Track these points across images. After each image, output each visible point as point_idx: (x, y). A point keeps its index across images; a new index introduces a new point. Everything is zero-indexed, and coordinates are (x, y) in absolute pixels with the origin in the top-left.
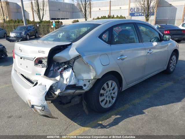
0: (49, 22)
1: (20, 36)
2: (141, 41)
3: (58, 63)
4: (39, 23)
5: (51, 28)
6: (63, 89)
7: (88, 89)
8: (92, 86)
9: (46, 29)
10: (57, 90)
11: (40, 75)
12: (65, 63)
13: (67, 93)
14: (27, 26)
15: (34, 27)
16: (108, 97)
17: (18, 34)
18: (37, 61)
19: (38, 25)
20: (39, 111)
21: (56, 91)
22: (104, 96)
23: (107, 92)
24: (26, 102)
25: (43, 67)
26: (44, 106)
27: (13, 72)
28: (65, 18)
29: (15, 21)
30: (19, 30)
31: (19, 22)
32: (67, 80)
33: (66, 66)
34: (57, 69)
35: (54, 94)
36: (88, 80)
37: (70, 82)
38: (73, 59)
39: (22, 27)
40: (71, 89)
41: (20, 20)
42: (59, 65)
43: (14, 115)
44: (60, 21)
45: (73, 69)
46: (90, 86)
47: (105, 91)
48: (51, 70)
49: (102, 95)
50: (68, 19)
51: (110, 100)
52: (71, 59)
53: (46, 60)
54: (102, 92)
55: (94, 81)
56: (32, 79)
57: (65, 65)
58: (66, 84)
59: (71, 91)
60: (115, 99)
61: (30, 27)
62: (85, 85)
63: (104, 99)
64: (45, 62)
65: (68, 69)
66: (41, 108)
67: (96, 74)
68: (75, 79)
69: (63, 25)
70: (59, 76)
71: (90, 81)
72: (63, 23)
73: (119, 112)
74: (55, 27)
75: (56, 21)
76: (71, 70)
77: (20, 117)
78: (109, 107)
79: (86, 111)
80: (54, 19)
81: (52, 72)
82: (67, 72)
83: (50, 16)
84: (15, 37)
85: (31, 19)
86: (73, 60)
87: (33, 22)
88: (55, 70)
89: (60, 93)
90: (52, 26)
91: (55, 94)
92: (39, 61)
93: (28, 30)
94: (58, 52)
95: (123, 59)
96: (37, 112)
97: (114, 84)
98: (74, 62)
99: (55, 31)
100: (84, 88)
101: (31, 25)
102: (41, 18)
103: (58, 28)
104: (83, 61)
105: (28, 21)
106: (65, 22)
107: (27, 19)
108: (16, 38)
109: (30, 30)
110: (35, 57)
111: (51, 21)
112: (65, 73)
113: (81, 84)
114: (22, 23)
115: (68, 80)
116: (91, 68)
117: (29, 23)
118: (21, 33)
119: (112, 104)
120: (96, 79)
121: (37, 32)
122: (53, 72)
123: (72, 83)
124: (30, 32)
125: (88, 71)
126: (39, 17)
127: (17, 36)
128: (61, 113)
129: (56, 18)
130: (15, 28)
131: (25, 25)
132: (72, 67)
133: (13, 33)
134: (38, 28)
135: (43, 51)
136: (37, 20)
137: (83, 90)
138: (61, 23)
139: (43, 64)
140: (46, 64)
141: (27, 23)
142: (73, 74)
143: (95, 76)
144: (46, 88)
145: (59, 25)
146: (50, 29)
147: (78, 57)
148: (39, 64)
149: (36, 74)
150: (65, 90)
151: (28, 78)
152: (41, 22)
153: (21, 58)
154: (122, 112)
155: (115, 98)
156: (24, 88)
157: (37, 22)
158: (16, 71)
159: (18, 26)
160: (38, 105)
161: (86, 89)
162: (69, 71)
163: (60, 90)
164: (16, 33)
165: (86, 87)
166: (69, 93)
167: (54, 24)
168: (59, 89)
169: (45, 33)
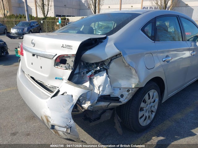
0: (54, 19)
1: (22, 33)
2: (184, 40)
3: (87, 63)
4: (43, 19)
5: (57, 25)
6: (95, 101)
7: (126, 100)
8: (131, 97)
9: (50, 26)
10: (85, 102)
11: (62, 79)
12: (97, 64)
13: (99, 107)
14: (30, 22)
15: (37, 23)
16: (147, 111)
17: (19, 30)
18: (58, 60)
19: (42, 22)
20: (61, 133)
21: (85, 104)
22: (143, 110)
23: (147, 105)
24: (41, 119)
25: (67, 69)
26: (70, 128)
27: (19, 73)
28: (71, 15)
29: (17, 16)
30: (21, 26)
31: (21, 18)
32: (99, 88)
33: (98, 68)
34: (85, 72)
35: (80, 108)
36: (127, 89)
37: (103, 91)
38: (110, 58)
39: (24, 23)
40: (104, 101)
41: (22, 15)
42: (88, 66)
43: (20, 132)
44: (67, 18)
45: (107, 73)
46: (129, 97)
47: (145, 103)
48: (76, 74)
49: (142, 109)
50: (75, 16)
51: (149, 116)
52: (108, 59)
53: (73, 59)
54: (142, 105)
55: (135, 90)
56: (47, 85)
57: (96, 67)
58: (98, 93)
59: (103, 104)
60: (154, 114)
61: (34, 23)
62: (122, 96)
63: (144, 115)
64: (71, 62)
65: (101, 72)
66: (66, 129)
67: (139, 81)
68: (110, 87)
69: (70, 22)
70: (89, 82)
71: (129, 90)
72: (70, 20)
73: (160, 131)
74: (61, 24)
75: (62, 17)
76: (105, 74)
77: (28, 135)
78: (147, 124)
79: (120, 130)
80: (60, 16)
81: (77, 75)
82: (99, 76)
83: (55, 13)
84: (16, 33)
85: (34, 15)
86: (109, 60)
87: (36, 18)
88: (82, 73)
89: (91, 106)
90: (58, 23)
91: (83, 108)
92: (61, 61)
93: (31, 27)
94: (90, 49)
95: (168, 62)
96: (58, 133)
97: (156, 94)
98: (110, 63)
99: (60, 29)
100: (121, 100)
101: (35, 21)
102: (46, 14)
103: (65, 26)
104: (124, 62)
105: (31, 17)
106: (72, 19)
107: (30, 15)
108: (18, 35)
109: (33, 26)
110: (56, 55)
111: (57, 18)
112: (97, 78)
113: (117, 94)
114: (24, 19)
115: (101, 89)
116: (134, 72)
117: (31, 19)
118: (23, 29)
119: (151, 120)
120: (138, 88)
121: (41, 29)
122: (78, 77)
123: (106, 93)
124: (33, 29)
125: (129, 77)
126: (44, 13)
127: (18, 33)
128: (83, 130)
129: (62, 14)
130: (16, 24)
131: (27, 20)
132: (106, 70)
133: (14, 29)
134: (42, 24)
135: (69, 46)
136: (41, 15)
137: (120, 102)
138: (68, 20)
139: (68, 64)
140: (72, 64)
141: (30, 19)
142: (108, 80)
143: (138, 84)
144: (72, 100)
145: (65, 22)
146: (55, 26)
147: (116, 56)
148: (62, 65)
149: (56, 78)
150: (96, 103)
151: (41, 83)
152: (46, 18)
153: (34, 55)
154: (164, 131)
155: (154, 112)
156: (39, 98)
157: (41, 18)
158: (24, 72)
159: (19, 21)
160: (61, 126)
161: (124, 101)
162: (103, 75)
163: (90, 102)
164: (18, 29)
165: (124, 97)
166: (101, 107)
167: (60, 21)
168: (89, 100)
169: (49, 30)
